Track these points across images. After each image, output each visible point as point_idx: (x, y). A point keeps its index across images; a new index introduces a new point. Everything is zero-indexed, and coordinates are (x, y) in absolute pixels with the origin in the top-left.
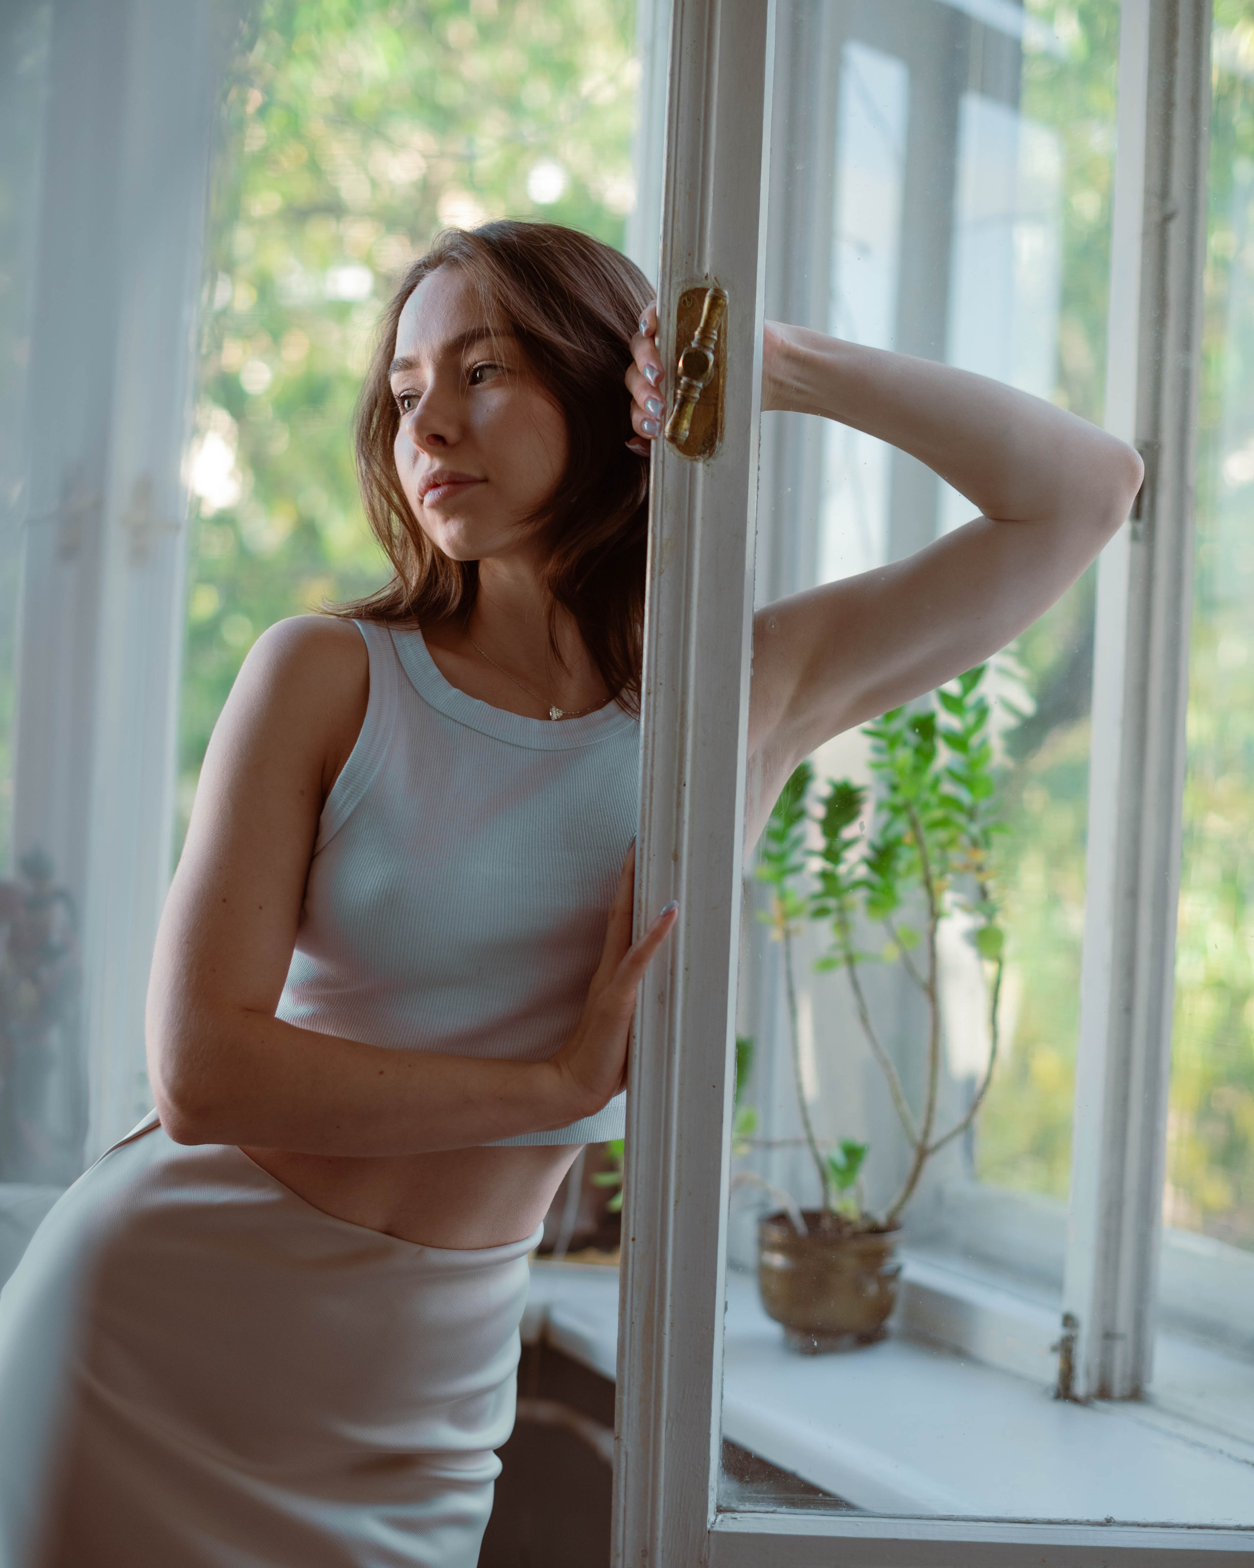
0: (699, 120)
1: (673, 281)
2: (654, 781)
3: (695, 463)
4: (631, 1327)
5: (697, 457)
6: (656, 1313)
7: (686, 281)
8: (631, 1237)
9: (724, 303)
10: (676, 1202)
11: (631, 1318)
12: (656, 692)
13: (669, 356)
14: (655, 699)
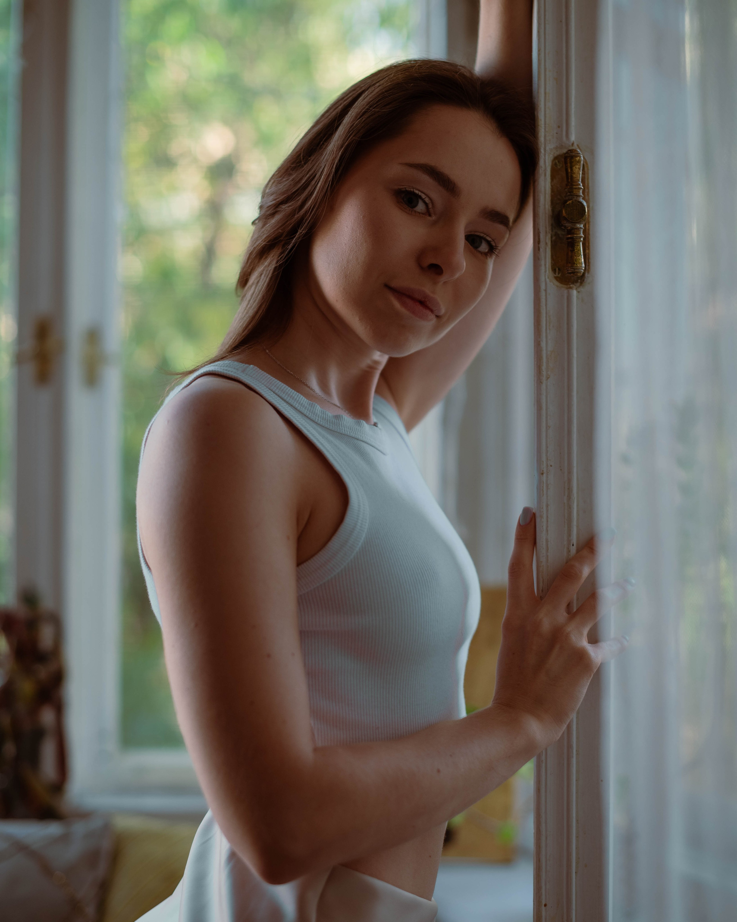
0: (561, 21)
1: (547, 148)
2: (549, 543)
3: (570, 290)
5: (571, 285)
7: (556, 148)
8: (544, 903)
10: (576, 872)
12: (547, 473)
13: (547, 206)
14: (547, 477)
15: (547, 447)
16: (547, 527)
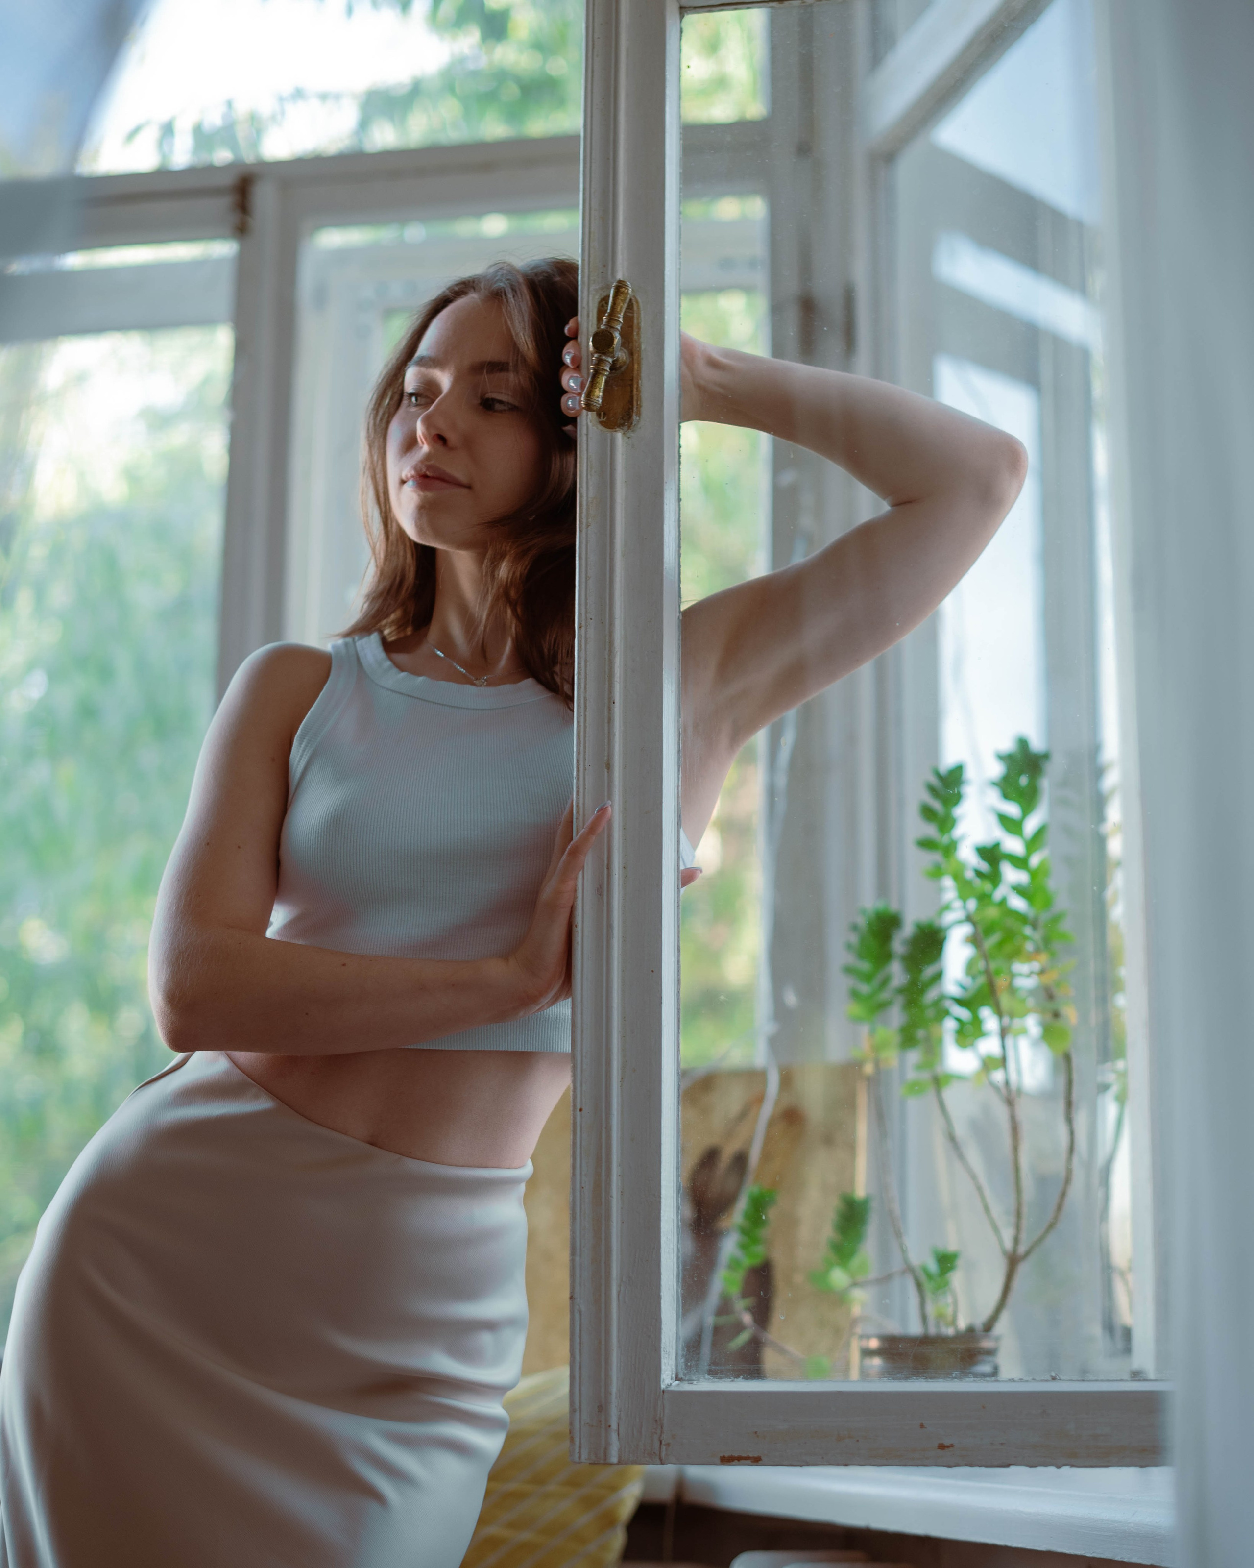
1: (592, 288)
2: (588, 701)
3: (614, 433)
4: (581, 1191)
5: (617, 429)
6: (603, 1178)
7: (603, 289)
8: (578, 1107)
9: (626, 291)
10: (622, 1078)
11: (581, 1183)
12: (586, 626)
14: (586, 631)
15: (586, 599)
16: (586, 684)
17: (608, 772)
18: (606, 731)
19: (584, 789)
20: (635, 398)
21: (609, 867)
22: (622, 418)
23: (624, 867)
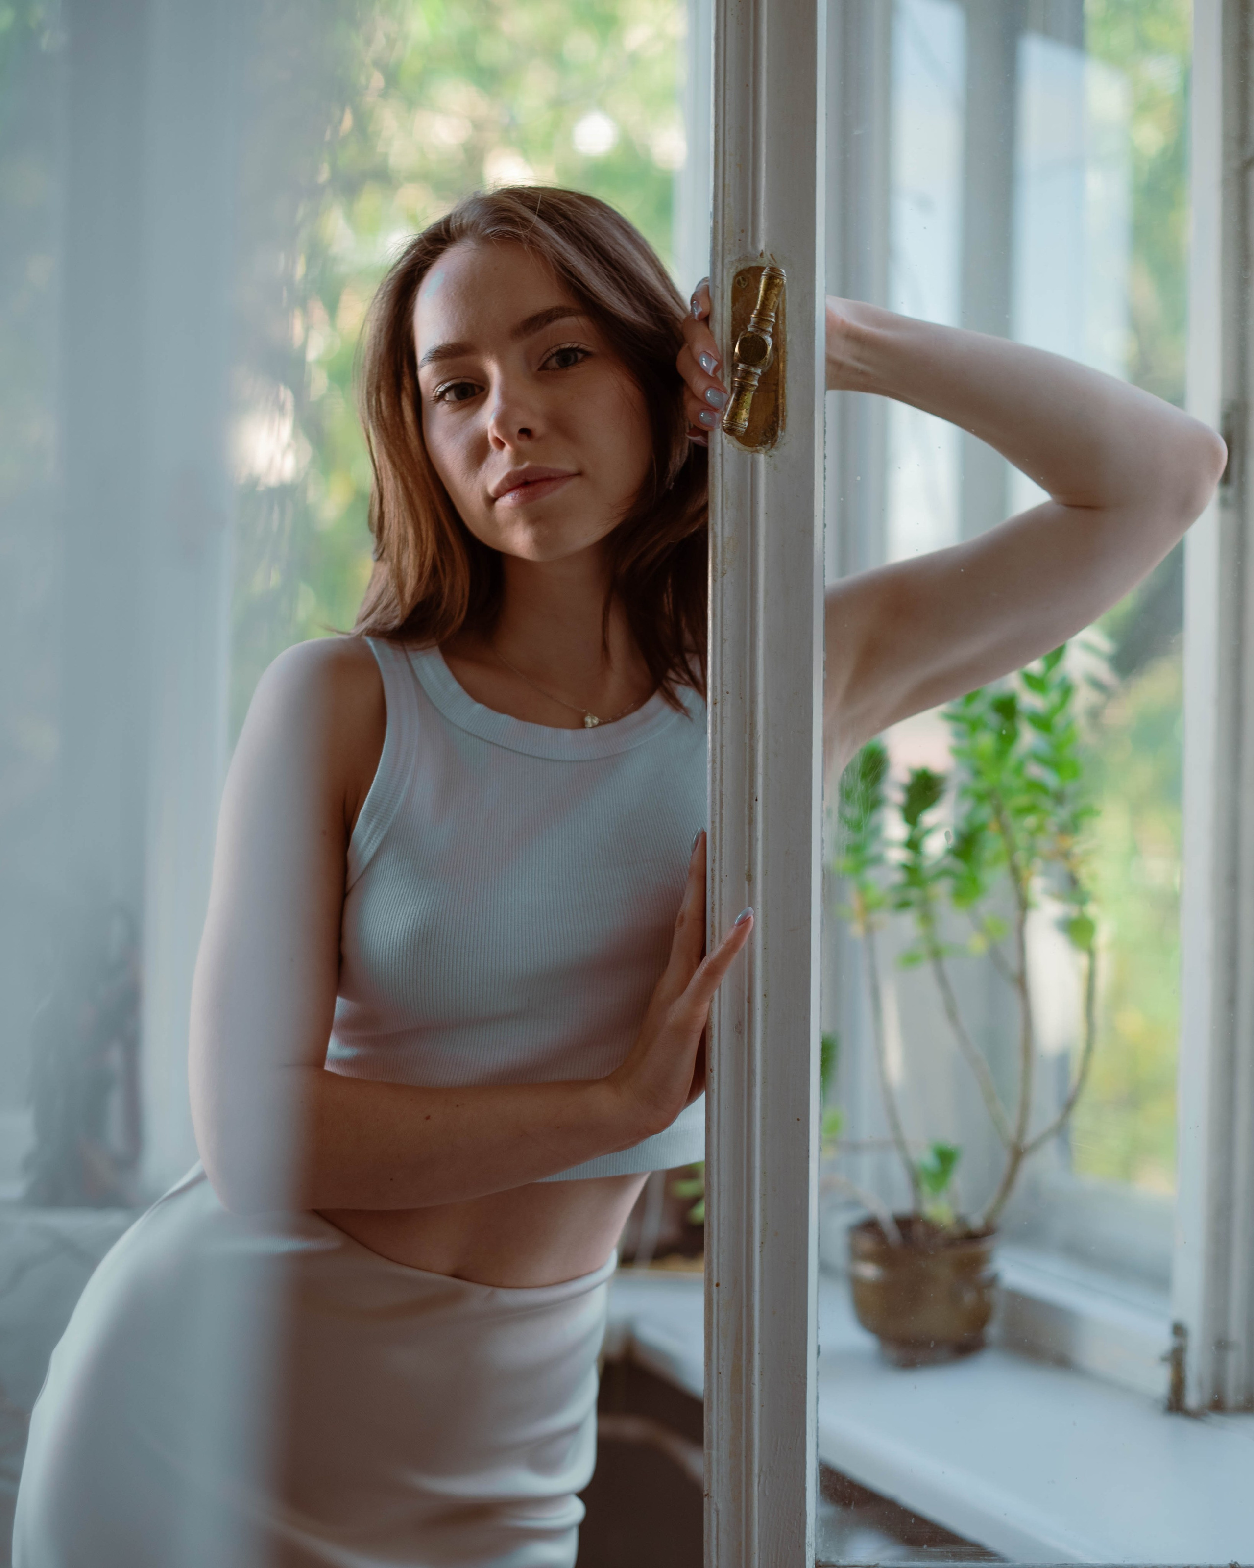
0: (747, 85)
1: (726, 261)
2: (724, 797)
3: (756, 455)
4: (718, 1378)
5: (758, 448)
6: (744, 1362)
7: (739, 260)
8: (715, 1283)
9: (781, 282)
10: (762, 1243)
11: (718, 1369)
12: (722, 702)
13: (725, 340)
14: (722, 708)
15: (722, 668)
16: (721, 775)
17: (749, 885)
18: (747, 834)
19: (721, 904)
20: (781, 408)
21: (750, 1000)
22: (765, 434)
23: (765, 995)
